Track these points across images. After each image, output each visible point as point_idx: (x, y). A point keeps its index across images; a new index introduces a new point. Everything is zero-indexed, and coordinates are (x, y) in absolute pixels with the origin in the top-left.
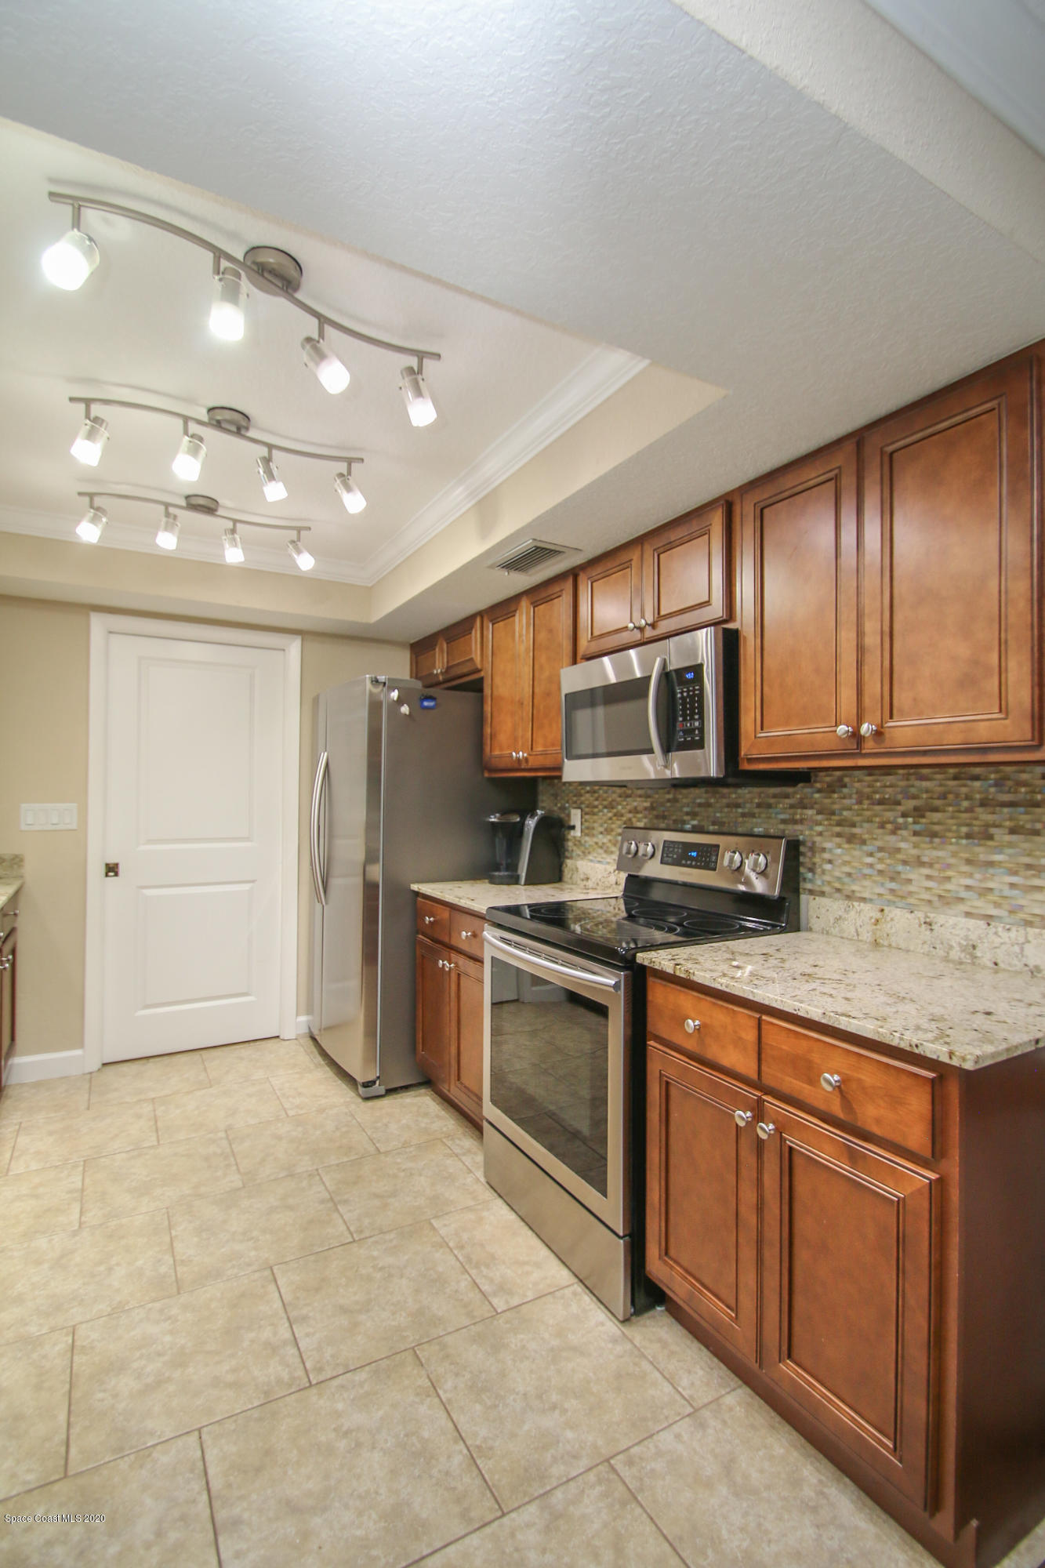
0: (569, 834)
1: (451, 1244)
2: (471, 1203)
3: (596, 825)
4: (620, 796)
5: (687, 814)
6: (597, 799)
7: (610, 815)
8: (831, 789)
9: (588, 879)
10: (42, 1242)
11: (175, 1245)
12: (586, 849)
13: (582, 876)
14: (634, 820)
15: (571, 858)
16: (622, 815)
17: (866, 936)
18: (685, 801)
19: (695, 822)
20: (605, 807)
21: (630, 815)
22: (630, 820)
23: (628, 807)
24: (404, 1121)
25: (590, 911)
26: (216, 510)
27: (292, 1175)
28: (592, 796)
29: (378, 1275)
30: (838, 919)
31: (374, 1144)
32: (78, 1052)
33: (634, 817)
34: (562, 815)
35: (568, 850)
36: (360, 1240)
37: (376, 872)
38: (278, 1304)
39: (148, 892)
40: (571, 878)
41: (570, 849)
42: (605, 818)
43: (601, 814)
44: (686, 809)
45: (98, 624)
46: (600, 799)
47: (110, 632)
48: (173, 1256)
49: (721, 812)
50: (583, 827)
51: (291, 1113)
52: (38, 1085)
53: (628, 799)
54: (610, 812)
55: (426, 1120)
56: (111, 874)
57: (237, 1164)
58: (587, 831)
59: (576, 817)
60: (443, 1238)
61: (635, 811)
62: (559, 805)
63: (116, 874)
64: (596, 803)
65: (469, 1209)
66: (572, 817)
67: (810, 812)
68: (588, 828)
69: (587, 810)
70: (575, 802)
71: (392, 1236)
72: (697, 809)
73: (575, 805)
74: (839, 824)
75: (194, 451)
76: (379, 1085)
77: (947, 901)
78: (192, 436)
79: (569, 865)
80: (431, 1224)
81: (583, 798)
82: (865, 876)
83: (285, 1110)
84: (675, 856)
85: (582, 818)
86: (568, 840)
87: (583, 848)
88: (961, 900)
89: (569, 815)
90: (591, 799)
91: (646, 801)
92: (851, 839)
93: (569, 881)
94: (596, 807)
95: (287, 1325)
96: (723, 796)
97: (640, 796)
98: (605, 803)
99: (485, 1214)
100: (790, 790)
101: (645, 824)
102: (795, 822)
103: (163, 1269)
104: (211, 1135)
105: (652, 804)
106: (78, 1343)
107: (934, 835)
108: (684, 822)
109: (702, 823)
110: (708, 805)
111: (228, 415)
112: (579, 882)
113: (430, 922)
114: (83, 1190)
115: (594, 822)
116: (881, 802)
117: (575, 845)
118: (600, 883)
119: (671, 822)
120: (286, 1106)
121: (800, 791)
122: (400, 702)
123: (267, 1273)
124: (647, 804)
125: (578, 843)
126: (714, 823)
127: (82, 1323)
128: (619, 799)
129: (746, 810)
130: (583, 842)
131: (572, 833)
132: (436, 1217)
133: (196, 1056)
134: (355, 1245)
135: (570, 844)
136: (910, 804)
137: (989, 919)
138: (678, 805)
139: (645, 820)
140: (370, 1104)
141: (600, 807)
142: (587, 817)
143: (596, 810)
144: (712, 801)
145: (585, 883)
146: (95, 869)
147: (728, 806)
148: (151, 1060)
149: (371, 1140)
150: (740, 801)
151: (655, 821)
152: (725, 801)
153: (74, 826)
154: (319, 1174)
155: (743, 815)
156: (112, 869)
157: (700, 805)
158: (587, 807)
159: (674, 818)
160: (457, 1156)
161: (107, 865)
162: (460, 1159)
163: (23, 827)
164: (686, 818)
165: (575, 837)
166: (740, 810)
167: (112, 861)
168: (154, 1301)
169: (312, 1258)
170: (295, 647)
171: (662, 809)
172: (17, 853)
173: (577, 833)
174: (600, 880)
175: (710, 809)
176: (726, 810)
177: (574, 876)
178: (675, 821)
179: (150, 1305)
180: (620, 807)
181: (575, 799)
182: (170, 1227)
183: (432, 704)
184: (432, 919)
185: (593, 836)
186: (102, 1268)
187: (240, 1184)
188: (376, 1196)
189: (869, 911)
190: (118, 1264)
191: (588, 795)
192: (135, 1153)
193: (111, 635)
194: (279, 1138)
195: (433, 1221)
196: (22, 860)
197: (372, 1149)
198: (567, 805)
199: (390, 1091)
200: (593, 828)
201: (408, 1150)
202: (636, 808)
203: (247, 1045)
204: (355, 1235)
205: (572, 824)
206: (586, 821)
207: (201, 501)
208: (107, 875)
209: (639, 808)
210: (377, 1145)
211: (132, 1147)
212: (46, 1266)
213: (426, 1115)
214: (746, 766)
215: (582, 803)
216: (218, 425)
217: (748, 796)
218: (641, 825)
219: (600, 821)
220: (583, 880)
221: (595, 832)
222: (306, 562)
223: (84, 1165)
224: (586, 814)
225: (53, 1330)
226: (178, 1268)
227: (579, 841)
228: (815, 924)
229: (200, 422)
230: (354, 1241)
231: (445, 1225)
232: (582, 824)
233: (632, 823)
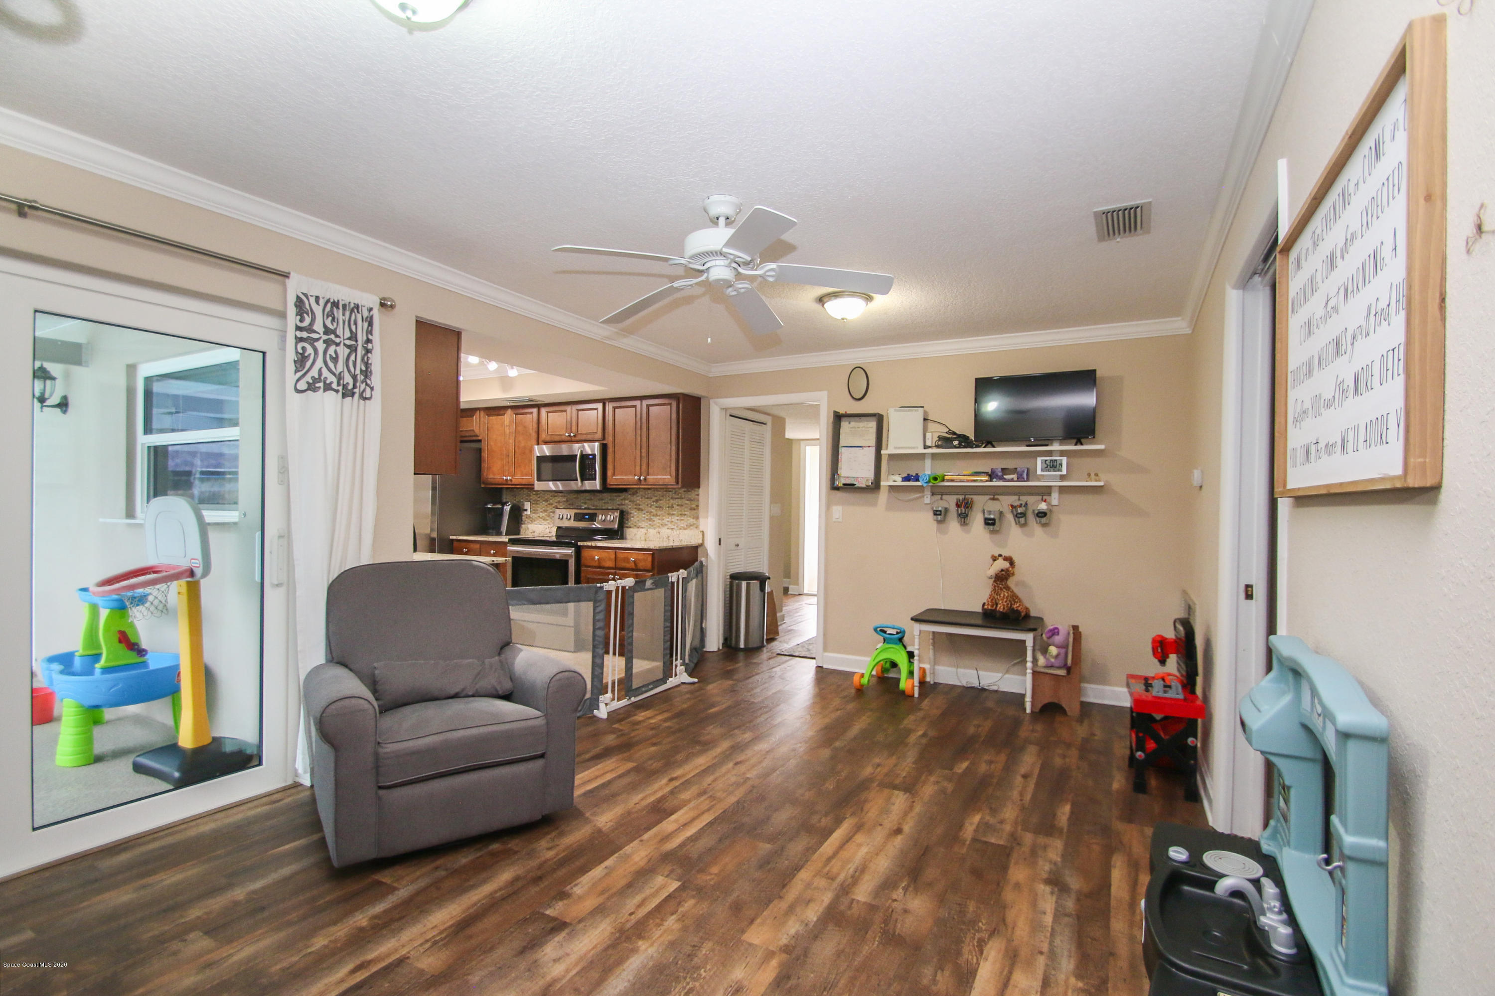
4: (551, 496)
6: (541, 497)
7: (548, 503)
8: (633, 494)
9: (534, 532)
12: (534, 519)
14: (559, 506)
16: (554, 503)
17: (643, 538)
18: (581, 498)
19: (587, 506)
20: (543, 501)
21: (557, 503)
22: (557, 505)
23: (556, 500)
28: (536, 496)
30: (635, 535)
34: (519, 505)
37: (435, 535)
40: (525, 532)
41: (524, 520)
42: (543, 505)
43: (541, 504)
44: (584, 501)
50: (532, 510)
53: (556, 497)
58: (534, 511)
59: (527, 505)
61: (559, 502)
62: (517, 501)
64: (538, 500)
67: (627, 501)
69: (533, 502)
70: (529, 499)
72: (589, 501)
74: (636, 505)
77: (663, 525)
79: (526, 525)
82: (643, 521)
84: (579, 519)
85: (531, 506)
86: (523, 515)
87: (532, 519)
88: (666, 525)
89: (523, 505)
90: (535, 498)
92: (639, 509)
93: (524, 534)
96: (601, 497)
97: (559, 497)
100: (620, 494)
101: (564, 507)
102: (622, 505)
107: (660, 507)
108: (582, 506)
109: (589, 506)
110: (591, 499)
112: (529, 534)
115: (538, 507)
116: (647, 498)
117: (528, 518)
119: (577, 506)
121: (623, 495)
124: (565, 499)
125: (530, 517)
126: (594, 506)
128: (550, 498)
129: (608, 501)
130: (532, 516)
131: (525, 513)
135: (524, 518)
136: (655, 499)
137: (672, 529)
138: (578, 500)
141: (541, 501)
144: (597, 498)
145: (533, 534)
147: (602, 500)
150: (606, 498)
151: (571, 506)
155: (605, 503)
159: (578, 504)
164: (584, 504)
165: (527, 514)
171: (571, 501)
173: (528, 512)
174: (541, 532)
175: (595, 501)
176: (598, 501)
177: (527, 532)
180: (550, 501)
181: (527, 497)
189: (643, 531)
191: (534, 496)
198: (525, 500)
200: (537, 510)
205: (527, 510)
206: (533, 507)
209: (561, 501)
214: (610, 487)
215: (532, 499)
218: (562, 507)
219: (540, 507)
220: (532, 532)
221: (538, 512)
224: (533, 504)
228: (628, 537)
232: (531, 508)
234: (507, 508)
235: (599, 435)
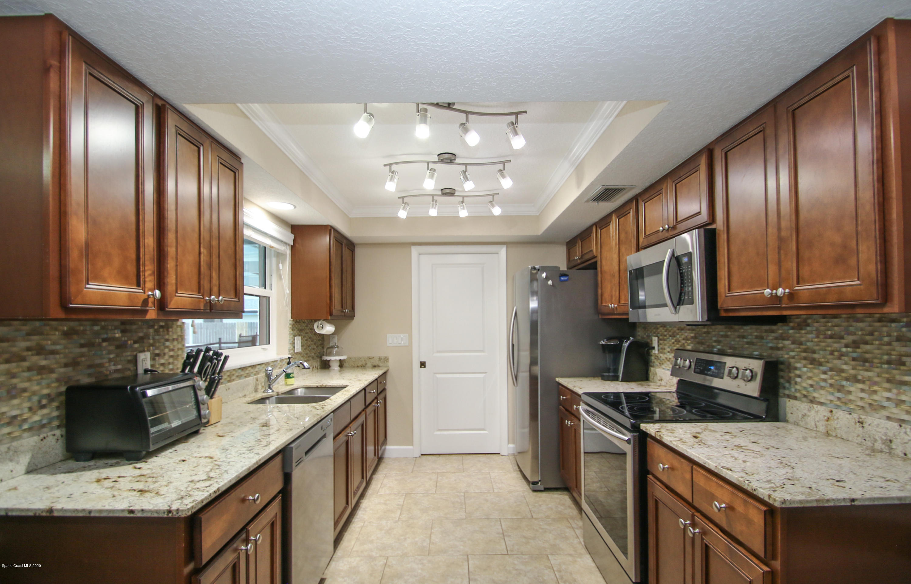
0: (652, 352)
1: (555, 569)
2: (572, 552)
3: (666, 347)
4: (678, 330)
5: (715, 341)
6: (666, 331)
7: (673, 341)
8: (800, 327)
9: (662, 380)
10: (384, 522)
11: (432, 535)
12: (661, 361)
13: (659, 378)
14: (686, 344)
15: (653, 366)
16: (679, 341)
17: (822, 429)
18: (713, 333)
19: (719, 347)
20: (671, 336)
21: (683, 341)
22: (683, 344)
23: (683, 336)
24: (550, 506)
25: (664, 400)
26: (455, 194)
27: (488, 519)
28: (663, 329)
29: (514, 572)
30: (804, 415)
31: (531, 513)
32: (411, 447)
33: (686, 343)
34: (649, 341)
35: (651, 362)
36: (511, 554)
37: (537, 370)
38: (467, 571)
39: (438, 376)
40: (653, 379)
41: (653, 361)
42: (670, 343)
43: (668, 340)
44: (714, 339)
45: (415, 251)
46: (668, 331)
47: (420, 254)
48: (430, 540)
49: (734, 341)
50: (659, 348)
51: (496, 490)
52: (396, 459)
53: (683, 331)
54: (673, 339)
55: (562, 508)
56: (423, 366)
57: (465, 509)
58: (661, 350)
59: (655, 342)
60: (551, 565)
61: (686, 339)
62: (647, 334)
63: (425, 367)
64: (666, 333)
65: (570, 555)
66: (653, 341)
67: (787, 342)
68: (662, 349)
69: (661, 337)
70: (655, 333)
71: (526, 557)
72: (721, 339)
73: (655, 335)
74: (805, 351)
75: (432, 177)
76: (541, 485)
77: (876, 407)
78: (431, 170)
79: (652, 371)
80: (548, 557)
81: (659, 330)
82: (822, 388)
83: (493, 488)
84: (702, 368)
85: (658, 342)
86: (651, 355)
87: (659, 361)
88: (884, 407)
89: (651, 340)
90: (663, 331)
91: (692, 333)
92: (813, 361)
93: (652, 381)
94: (665, 336)
95: (468, 580)
96: (735, 331)
97: (689, 330)
98: (670, 333)
99: (579, 560)
100: (774, 327)
101: (692, 347)
102: (778, 349)
103: (425, 544)
104: (458, 494)
105: (695, 334)
106: (388, 563)
107: (866, 361)
108: (714, 347)
109: (724, 348)
110: (727, 336)
111: (447, 156)
112: (657, 381)
113: (563, 399)
114: (403, 505)
115: (665, 345)
116: (831, 337)
117: (655, 359)
118: (668, 383)
119: (705, 346)
120: (494, 487)
121: (780, 329)
122: (547, 278)
123: (466, 557)
124: (692, 335)
125: (657, 358)
126: (730, 348)
127: (391, 556)
128: (677, 331)
129: (749, 340)
130: (659, 357)
131: (653, 351)
132: (552, 554)
133: (460, 457)
134: (508, 556)
135: (653, 358)
136: (849, 339)
137: (901, 422)
138: (710, 335)
139: (692, 345)
140: (535, 494)
141: (668, 336)
142: (661, 342)
143: (665, 338)
144: (729, 333)
145: (660, 382)
146: (416, 365)
147: (739, 337)
148: (441, 456)
149: (530, 511)
150: (745, 334)
151: (697, 346)
152: (736, 334)
153: (407, 344)
154: (500, 521)
155: (748, 343)
156: (423, 364)
157: (722, 336)
158: (661, 335)
159: (707, 344)
160: (573, 528)
161: (421, 362)
162: (574, 531)
163: (388, 345)
164: (714, 344)
165: (655, 354)
166: (745, 340)
167: (423, 360)
168: (418, 555)
169: (487, 556)
170: (503, 251)
171: (701, 338)
172: (386, 356)
173: (655, 351)
174: (668, 381)
175: (728, 339)
176: (738, 339)
177: (655, 378)
178: (708, 346)
179: (416, 557)
180: (678, 336)
181: (655, 330)
182: (432, 528)
183: (566, 278)
184: (564, 398)
185: (664, 353)
186: (403, 538)
187: (465, 518)
188: (525, 537)
189: (823, 411)
190: (409, 538)
191: (661, 328)
192: (425, 495)
193: (420, 255)
194: (487, 501)
195: (549, 556)
196: (388, 359)
197: (529, 516)
198: (651, 334)
199: (547, 490)
200: (664, 349)
201: (548, 520)
202: (686, 337)
203: (484, 455)
204: (509, 552)
205: (653, 346)
206: (661, 344)
207: (448, 191)
208: (421, 367)
209: (689, 337)
210: (533, 514)
211: (425, 492)
212: (383, 532)
213: (563, 505)
214: (723, 314)
215: (658, 333)
216: (442, 161)
217: (750, 331)
218: (689, 348)
219: (668, 345)
220: (659, 380)
221: (665, 351)
222: (497, 211)
223: (405, 496)
224: (661, 340)
225: (381, 556)
226: (431, 545)
227: (657, 357)
228: (789, 417)
229: (434, 162)
230: (508, 554)
231: (555, 559)
232: (658, 346)
233: (685, 346)
234: (626, 345)
235: (704, 217)
